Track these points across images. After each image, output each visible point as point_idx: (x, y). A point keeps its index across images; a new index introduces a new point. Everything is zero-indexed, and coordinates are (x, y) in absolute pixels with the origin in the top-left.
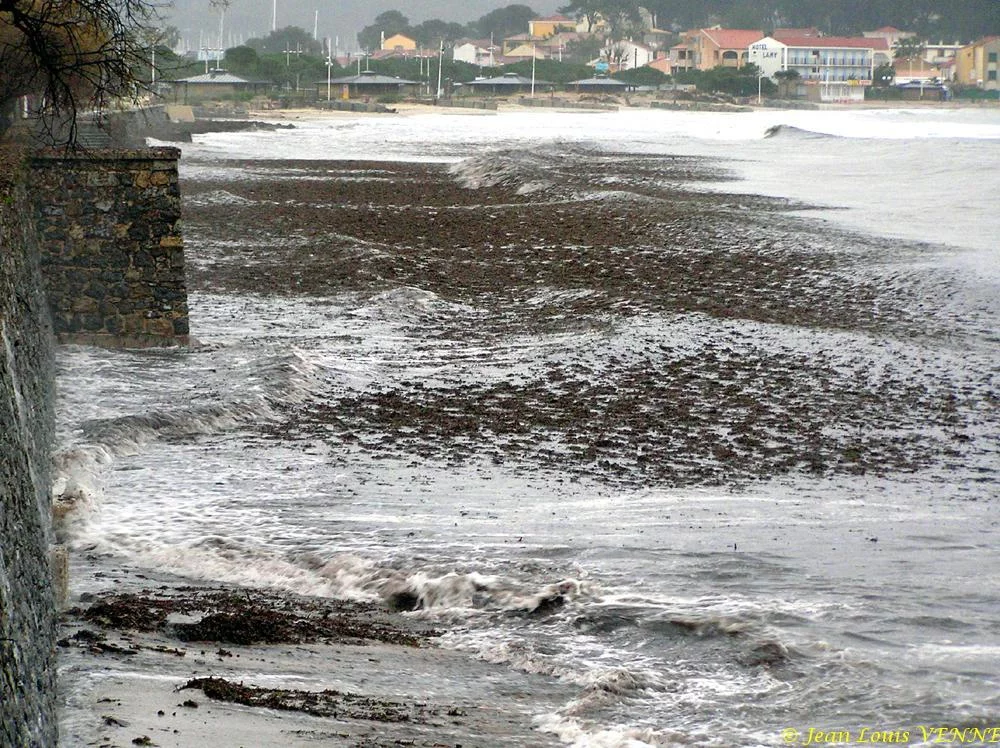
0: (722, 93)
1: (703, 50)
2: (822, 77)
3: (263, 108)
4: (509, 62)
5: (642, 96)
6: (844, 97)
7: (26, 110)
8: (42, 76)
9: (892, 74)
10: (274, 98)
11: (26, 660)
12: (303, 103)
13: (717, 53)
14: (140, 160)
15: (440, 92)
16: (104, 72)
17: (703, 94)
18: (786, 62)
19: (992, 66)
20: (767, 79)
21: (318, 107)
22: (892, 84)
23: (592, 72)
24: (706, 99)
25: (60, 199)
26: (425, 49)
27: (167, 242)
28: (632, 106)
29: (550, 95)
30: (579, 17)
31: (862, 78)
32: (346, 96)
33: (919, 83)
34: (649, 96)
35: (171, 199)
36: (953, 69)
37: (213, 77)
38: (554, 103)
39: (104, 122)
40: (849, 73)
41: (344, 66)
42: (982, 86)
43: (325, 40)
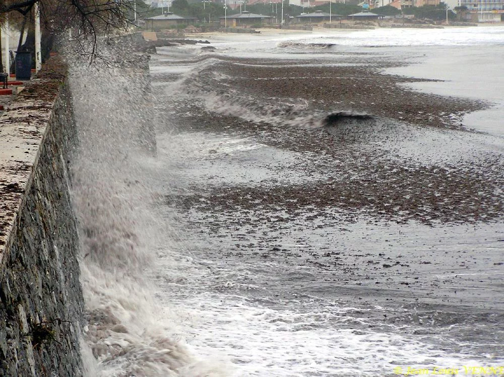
0: (428, 19)
2: (479, 9)
3: (192, 32)
4: (318, 4)
5: (387, 21)
6: (491, 20)
8: (78, 17)
10: (198, 27)
12: (212, 29)
15: (283, 22)
16: (110, 15)
17: (418, 20)
20: (451, 11)
21: (220, 31)
23: (360, 9)
24: (420, 22)
28: (382, 27)
29: (339, 22)
31: (500, 9)
32: (235, 25)
34: (390, 21)
37: (166, 16)
38: (342, 26)
40: (493, 7)
41: (233, 9)
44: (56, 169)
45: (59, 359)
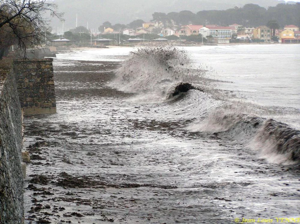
0: (193, 42)
1: (188, 31)
2: (218, 37)
3: (74, 47)
4: (138, 34)
5: (172, 43)
6: (224, 42)
7: (13, 49)
8: (17, 40)
9: (237, 36)
10: (77, 45)
11: (15, 193)
12: (84, 46)
13: (191, 31)
14: (43, 62)
15: (120, 43)
18: (209, 33)
19: (262, 34)
20: (204, 38)
21: (88, 47)
22: (236, 39)
23: (159, 37)
24: (189, 43)
25: (22, 72)
26: (116, 31)
27: (50, 83)
29: (148, 43)
30: (155, 22)
31: (229, 37)
32: (95, 44)
33: (243, 38)
34: (174, 43)
35: (51, 72)
36: (252, 35)
37: (61, 39)
39: (33, 51)
40: (225, 36)
41: (95, 36)
42: (260, 39)
43: (90, 29)
44: (5, 113)
45: (7, 206)
